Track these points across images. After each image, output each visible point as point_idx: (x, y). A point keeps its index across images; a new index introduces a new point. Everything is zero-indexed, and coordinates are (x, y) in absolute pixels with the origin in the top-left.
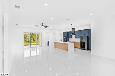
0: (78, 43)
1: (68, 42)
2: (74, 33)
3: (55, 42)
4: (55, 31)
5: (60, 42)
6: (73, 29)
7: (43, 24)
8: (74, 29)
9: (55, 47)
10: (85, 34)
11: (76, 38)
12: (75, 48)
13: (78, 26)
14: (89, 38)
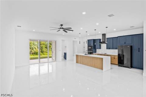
2: (105, 41)
4: (75, 39)
8: (104, 35)
10: (125, 43)
13: (115, 30)
14: (133, 49)
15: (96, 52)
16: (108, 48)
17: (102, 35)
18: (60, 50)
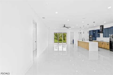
0: (107, 43)
1: (94, 41)
2: (102, 31)
3: (78, 41)
5: (83, 41)
6: (101, 26)
7: (64, 25)
9: (78, 46)
11: (105, 37)
12: (99, 48)
15: (96, 40)
16: (104, 36)
17: (100, 26)
18: (69, 38)
